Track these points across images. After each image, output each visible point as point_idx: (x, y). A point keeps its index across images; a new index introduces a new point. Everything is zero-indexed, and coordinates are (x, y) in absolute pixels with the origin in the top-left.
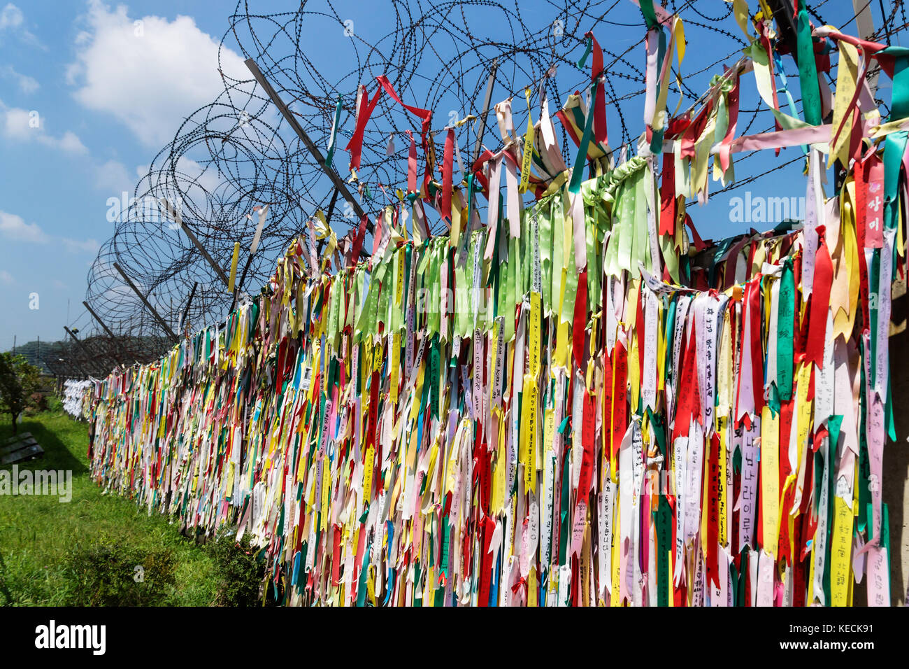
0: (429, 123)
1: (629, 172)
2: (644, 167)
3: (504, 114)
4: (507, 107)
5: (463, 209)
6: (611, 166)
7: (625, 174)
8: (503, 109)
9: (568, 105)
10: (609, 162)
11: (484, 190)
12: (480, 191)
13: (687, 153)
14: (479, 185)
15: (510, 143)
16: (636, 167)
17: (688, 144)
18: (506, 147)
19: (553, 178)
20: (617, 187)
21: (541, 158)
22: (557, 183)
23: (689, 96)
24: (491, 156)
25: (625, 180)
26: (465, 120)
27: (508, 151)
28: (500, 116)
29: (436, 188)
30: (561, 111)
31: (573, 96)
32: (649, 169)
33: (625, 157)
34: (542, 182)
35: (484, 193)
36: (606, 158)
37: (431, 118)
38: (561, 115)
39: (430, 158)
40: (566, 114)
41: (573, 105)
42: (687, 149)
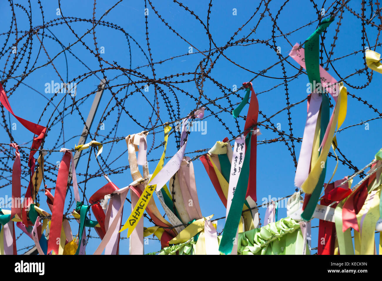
0: (42, 140)
1: (278, 234)
2: (296, 231)
3: (137, 148)
4: (142, 140)
5: (67, 243)
6: (255, 222)
7: (273, 235)
8: (137, 141)
9: (214, 151)
10: (253, 218)
11: (98, 225)
12: (93, 225)
13: (349, 225)
14: (93, 218)
15: (140, 179)
16: (287, 230)
17: (350, 215)
18: (135, 183)
19: (185, 225)
20: (262, 248)
21: (174, 201)
22: (189, 231)
23: (344, 163)
24: (114, 190)
25: (273, 242)
26: (87, 145)
27: (136, 187)
28: (131, 149)
29: (38, 213)
30: (205, 155)
31: (222, 143)
32: (302, 234)
33: (272, 216)
34: (171, 227)
35: (97, 229)
36: (249, 212)
37: (45, 135)
38: (204, 160)
39: (36, 179)
40: (211, 159)
41: (220, 152)
42: (350, 221)
